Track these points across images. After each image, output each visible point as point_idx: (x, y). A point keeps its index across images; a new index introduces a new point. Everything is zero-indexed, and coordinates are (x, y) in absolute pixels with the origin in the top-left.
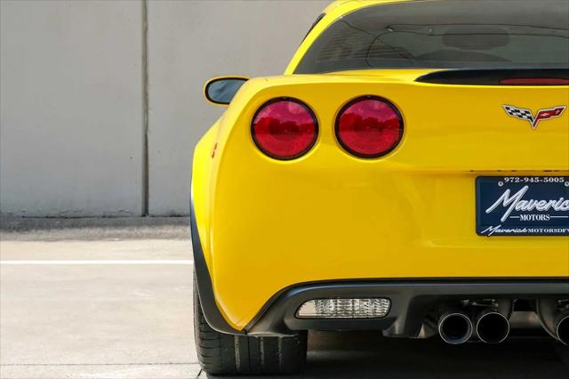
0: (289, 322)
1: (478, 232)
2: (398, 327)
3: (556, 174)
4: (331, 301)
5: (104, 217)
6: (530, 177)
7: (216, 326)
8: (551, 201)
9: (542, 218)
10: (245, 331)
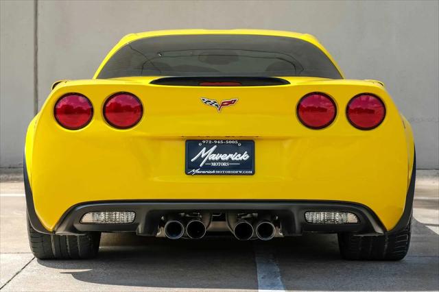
0: (77, 226)
1: (186, 173)
2: (140, 228)
3: (233, 138)
4: (102, 213)
5: (10, 168)
6: (217, 141)
7: (37, 229)
8: (230, 155)
9: (224, 164)
10: (54, 232)
